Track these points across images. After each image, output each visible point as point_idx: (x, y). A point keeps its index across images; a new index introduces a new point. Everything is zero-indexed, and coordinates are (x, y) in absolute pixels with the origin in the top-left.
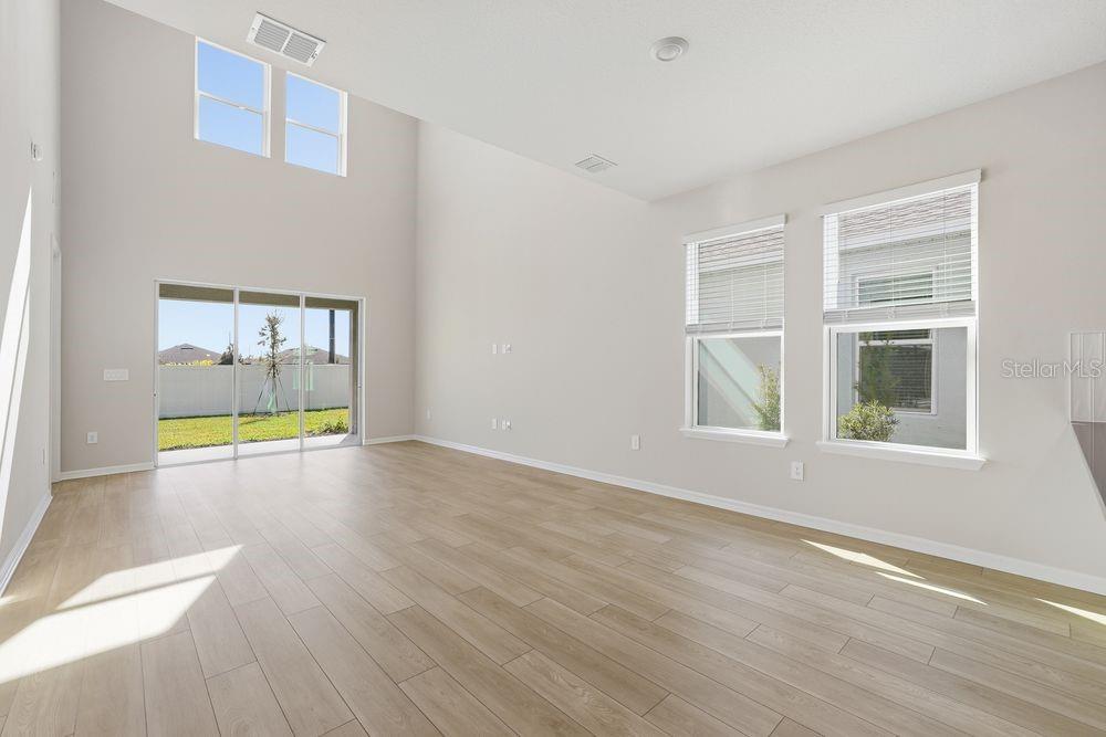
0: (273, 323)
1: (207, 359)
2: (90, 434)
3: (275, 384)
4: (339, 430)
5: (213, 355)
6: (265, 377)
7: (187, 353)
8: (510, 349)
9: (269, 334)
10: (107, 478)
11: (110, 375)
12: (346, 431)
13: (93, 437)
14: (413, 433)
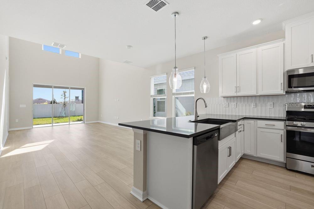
0: (65, 93)
1: (46, 102)
2: (16, 120)
3: (65, 109)
4: (81, 120)
5: (48, 101)
6: (62, 107)
7: (40, 101)
8: (119, 100)
9: (63, 95)
10: (21, 130)
11: (21, 106)
12: (82, 121)
13: (17, 121)
14: (98, 120)
